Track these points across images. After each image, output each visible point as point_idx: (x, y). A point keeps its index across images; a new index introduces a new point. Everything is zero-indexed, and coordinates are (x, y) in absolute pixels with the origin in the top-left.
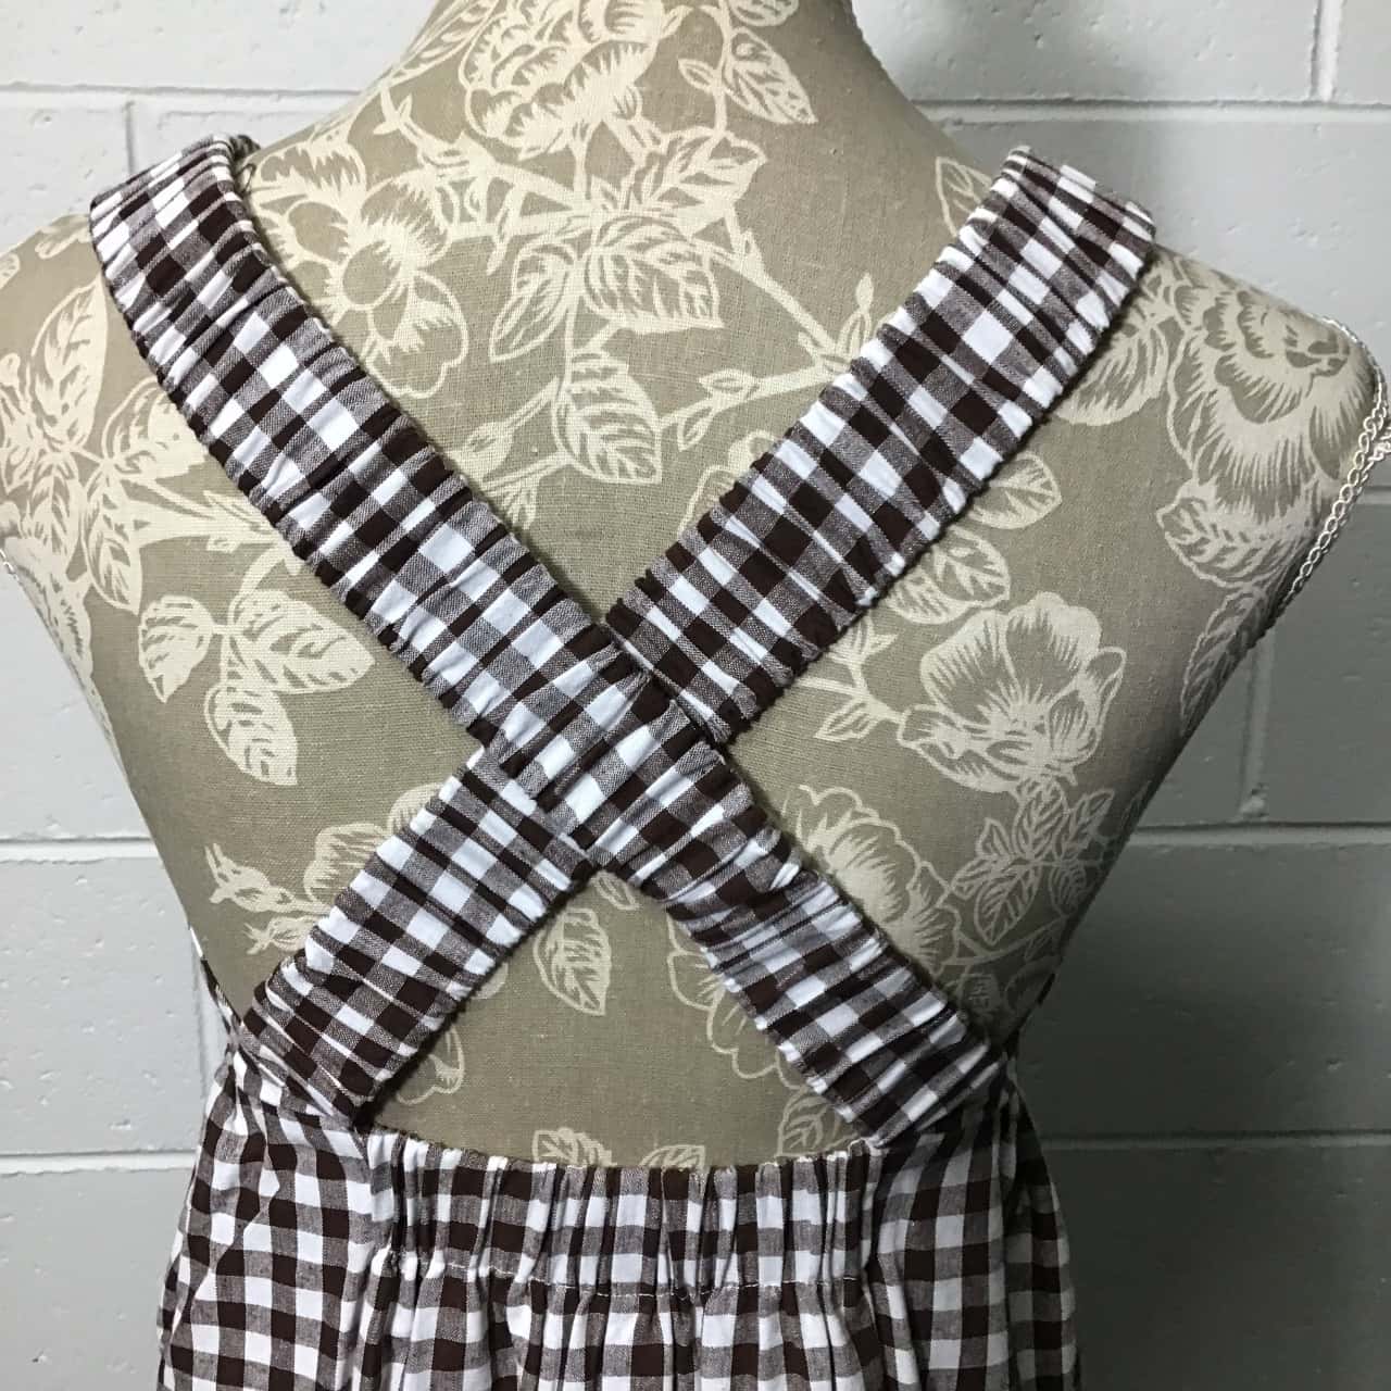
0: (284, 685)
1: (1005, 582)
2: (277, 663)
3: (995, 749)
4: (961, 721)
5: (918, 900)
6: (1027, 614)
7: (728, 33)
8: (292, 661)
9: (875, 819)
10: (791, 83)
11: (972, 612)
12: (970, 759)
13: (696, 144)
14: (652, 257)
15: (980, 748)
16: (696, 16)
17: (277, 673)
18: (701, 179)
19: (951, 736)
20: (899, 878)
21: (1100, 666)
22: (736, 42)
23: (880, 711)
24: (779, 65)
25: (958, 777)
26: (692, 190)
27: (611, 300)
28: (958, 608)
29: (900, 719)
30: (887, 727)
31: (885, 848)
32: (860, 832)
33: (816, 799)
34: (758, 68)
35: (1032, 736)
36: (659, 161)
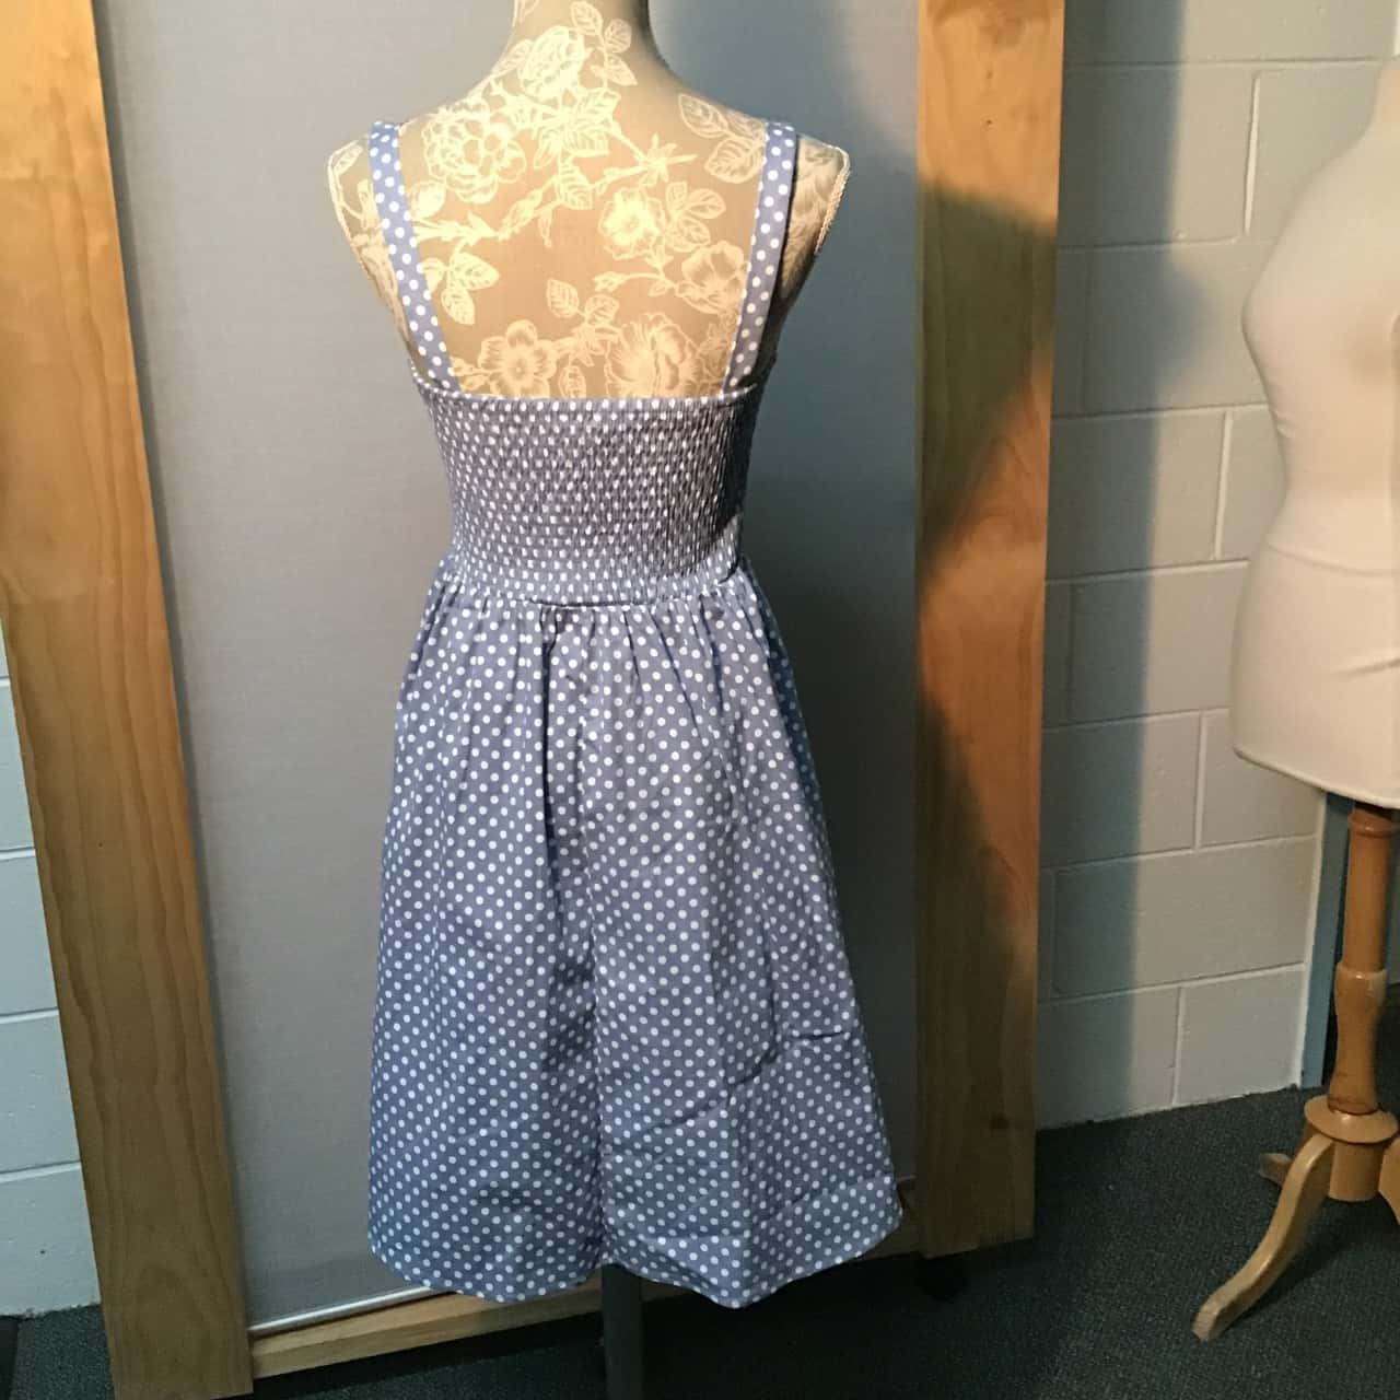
0: (470, 287)
1: (709, 237)
2: (467, 279)
3: (710, 297)
6: (717, 249)
8: (472, 278)
10: (628, 71)
11: (698, 248)
12: (702, 302)
13: (598, 93)
14: (586, 132)
15: (705, 297)
17: (467, 282)
18: (600, 105)
19: (694, 292)
23: (669, 284)
24: (623, 65)
26: (597, 109)
27: (572, 146)
29: (676, 287)
34: (618, 67)
36: (586, 100)
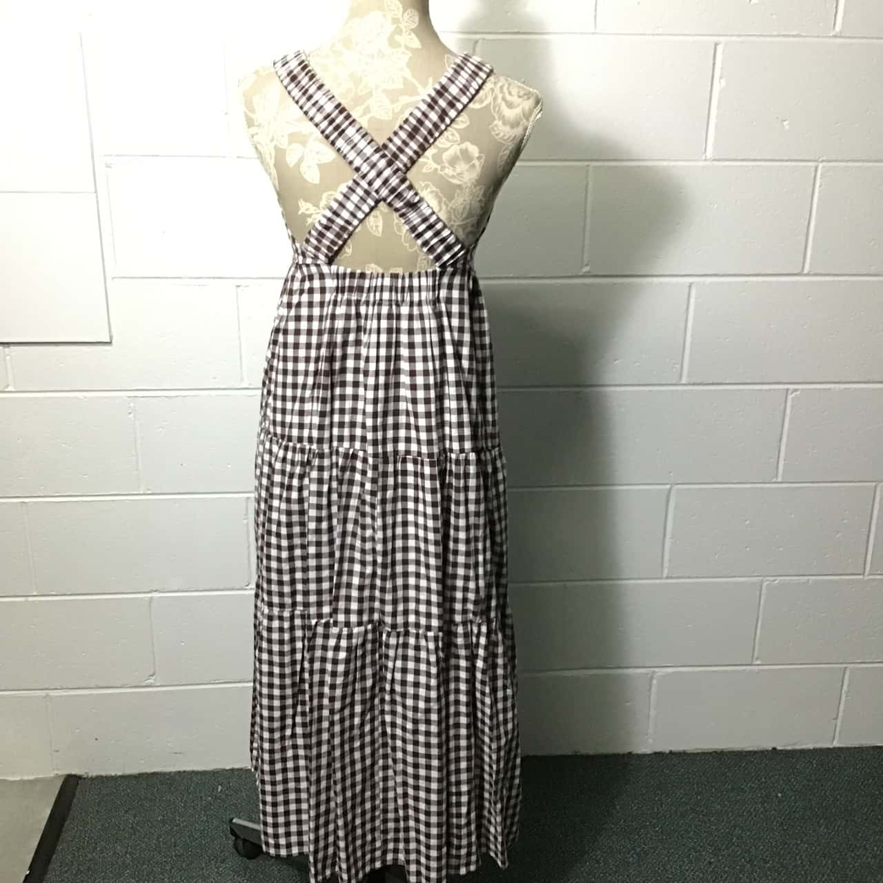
1: (459, 139)
2: (316, 157)
3: (458, 174)
4: (451, 168)
5: (444, 208)
6: (463, 146)
7: (404, 30)
8: (319, 156)
9: (435, 189)
10: (416, 40)
12: (453, 177)
13: (398, 52)
14: (390, 74)
15: (455, 174)
16: (398, 27)
17: (316, 159)
18: (399, 59)
19: (449, 171)
20: (440, 203)
21: (479, 158)
22: (406, 32)
23: (435, 166)
25: (450, 180)
26: (397, 61)
27: (382, 82)
28: (450, 144)
29: (439, 167)
30: (436, 169)
31: (437, 196)
32: (432, 192)
33: (423, 185)
34: (410, 37)
35: (465, 173)
36: (391, 55)
